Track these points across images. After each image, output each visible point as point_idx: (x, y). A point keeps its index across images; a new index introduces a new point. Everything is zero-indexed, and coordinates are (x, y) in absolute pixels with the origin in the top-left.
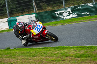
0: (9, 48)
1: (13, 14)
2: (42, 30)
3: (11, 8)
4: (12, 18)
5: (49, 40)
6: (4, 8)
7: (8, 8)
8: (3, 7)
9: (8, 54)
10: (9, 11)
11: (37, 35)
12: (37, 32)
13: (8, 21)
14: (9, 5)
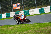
5: (27, 22)
6: (48, 1)
9: (50, 25)
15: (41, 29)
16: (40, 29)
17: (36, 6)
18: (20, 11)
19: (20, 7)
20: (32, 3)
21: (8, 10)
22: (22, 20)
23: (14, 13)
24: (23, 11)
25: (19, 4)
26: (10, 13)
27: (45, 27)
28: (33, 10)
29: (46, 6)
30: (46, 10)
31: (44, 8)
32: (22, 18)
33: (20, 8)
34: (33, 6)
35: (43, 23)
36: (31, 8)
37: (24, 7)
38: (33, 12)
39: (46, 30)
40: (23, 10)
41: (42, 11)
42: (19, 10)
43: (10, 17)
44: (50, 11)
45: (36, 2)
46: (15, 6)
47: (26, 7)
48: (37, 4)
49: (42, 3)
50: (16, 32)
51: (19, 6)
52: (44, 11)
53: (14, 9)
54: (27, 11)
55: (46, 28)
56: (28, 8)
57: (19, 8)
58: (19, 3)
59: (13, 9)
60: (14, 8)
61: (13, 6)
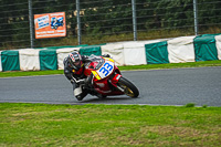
0: (192, 106)
1: (207, 28)
2: (113, 74)
3: (205, 14)
4: (205, 37)
5: (123, 93)
6: (187, 12)
7: (198, 13)
8: (186, 9)
9: (187, 118)
10: (198, 20)
11: (102, 81)
12: (103, 76)
13: (194, 43)
14: (199, 7)
15: (145, 131)
16: (141, 130)
17: (132, 30)
18: (63, 46)
19: (64, 31)
20: (118, 16)
21: (10, 38)
22: (102, 85)
23: (36, 52)
24: (78, 49)
25: (60, 16)
26: (21, 51)
27: (164, 122)
28: (119, 45)
29: (178, 33)
30: (176, 51)
31: (170, 41)
32: (101, 74)
33: (64, 35)
34: (120, 29)
35: (155, 108)
36: (114, 37)
37: (83, 32)
38: (120, 56)
39: (167, 135)
40: (76, 45)
41: (157, 55)
42: (58, 41)
43: (17, 69)
44: (193, 57)
45: (137, 13)
46: (45, 24)
47: (91, 31)
48: (138, 20)
49: (159, 19)
50: (36, 134)
51: (59, 24)
52: (166, 54)
53: (37, 37)
54: (94, 47)
55: (166, 129)
56: (100, 38)
57: (62, 32)
58: (63, 14)
59: (34, 36)
60: (37, 33)
61: (36, 20)
